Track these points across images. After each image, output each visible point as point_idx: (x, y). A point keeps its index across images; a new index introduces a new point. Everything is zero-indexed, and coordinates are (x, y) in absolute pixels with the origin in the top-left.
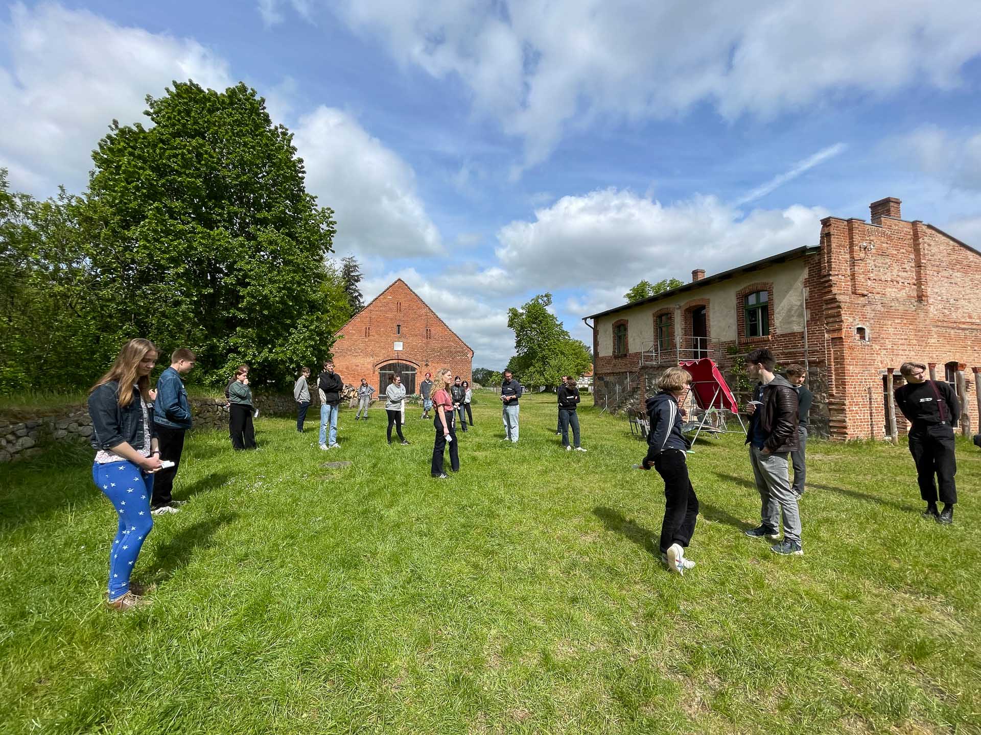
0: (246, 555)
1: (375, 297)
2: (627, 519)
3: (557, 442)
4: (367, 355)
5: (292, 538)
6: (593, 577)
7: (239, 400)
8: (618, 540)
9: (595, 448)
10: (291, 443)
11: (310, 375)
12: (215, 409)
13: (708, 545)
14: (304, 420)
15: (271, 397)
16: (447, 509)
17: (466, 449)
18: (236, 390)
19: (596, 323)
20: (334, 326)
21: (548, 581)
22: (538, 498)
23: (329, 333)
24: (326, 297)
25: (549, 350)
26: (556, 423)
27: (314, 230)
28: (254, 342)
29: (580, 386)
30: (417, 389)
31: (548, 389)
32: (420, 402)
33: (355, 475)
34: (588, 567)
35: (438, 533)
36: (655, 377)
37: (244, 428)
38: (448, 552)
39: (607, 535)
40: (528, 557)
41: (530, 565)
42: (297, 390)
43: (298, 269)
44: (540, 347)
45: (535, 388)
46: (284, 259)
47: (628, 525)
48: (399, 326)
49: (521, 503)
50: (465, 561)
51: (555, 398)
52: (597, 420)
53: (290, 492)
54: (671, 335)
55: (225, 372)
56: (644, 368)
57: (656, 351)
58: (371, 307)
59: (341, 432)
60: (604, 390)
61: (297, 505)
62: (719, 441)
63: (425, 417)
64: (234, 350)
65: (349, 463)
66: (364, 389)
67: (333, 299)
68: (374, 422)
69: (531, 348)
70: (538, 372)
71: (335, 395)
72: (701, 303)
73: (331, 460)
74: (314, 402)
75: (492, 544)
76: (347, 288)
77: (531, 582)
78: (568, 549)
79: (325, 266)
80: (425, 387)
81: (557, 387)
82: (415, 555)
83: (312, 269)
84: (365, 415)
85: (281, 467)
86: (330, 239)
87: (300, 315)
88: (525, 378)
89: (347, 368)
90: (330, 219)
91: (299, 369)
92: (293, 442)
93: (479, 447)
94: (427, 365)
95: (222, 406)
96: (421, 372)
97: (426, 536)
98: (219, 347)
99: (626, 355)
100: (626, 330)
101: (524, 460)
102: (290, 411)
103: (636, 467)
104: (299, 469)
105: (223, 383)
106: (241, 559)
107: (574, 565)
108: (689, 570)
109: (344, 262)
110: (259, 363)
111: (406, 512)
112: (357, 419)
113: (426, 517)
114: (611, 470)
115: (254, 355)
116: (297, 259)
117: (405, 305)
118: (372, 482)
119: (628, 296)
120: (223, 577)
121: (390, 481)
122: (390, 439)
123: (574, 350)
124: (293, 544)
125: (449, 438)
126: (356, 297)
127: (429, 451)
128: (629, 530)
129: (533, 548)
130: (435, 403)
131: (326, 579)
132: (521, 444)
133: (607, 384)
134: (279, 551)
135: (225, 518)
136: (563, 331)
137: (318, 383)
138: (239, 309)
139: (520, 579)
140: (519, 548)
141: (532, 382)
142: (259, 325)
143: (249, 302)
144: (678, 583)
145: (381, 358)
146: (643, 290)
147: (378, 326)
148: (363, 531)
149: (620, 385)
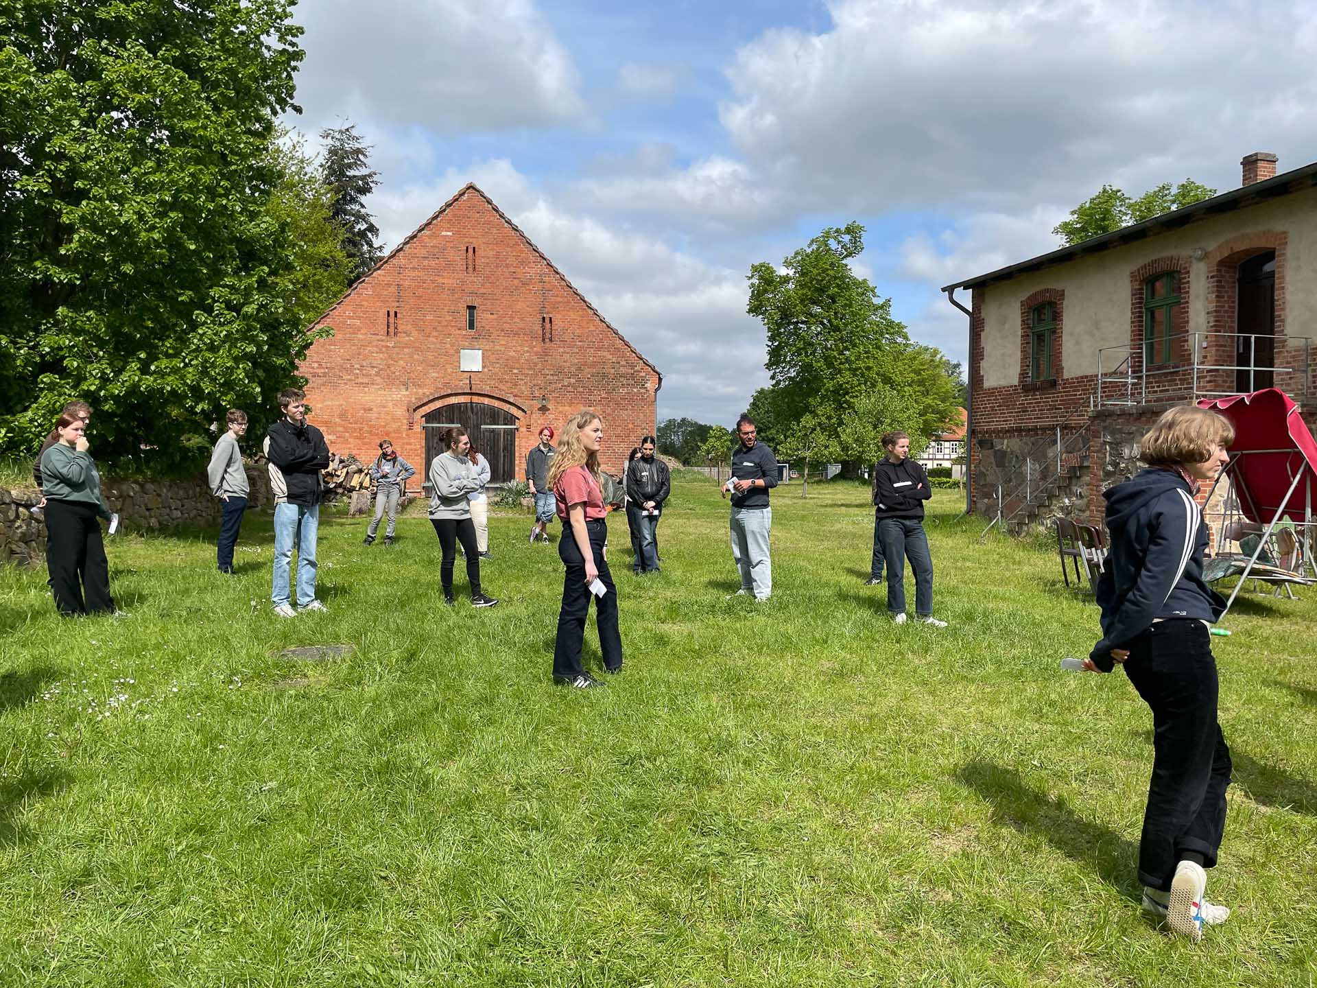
0: (88, 873)
1: (410, 234)
2: (1052, 797)
3: (871, 603)
4: (391, 381)
5: (201, 831)
6: (962, 941)
7: (66, 490)
8: (1028, 849)
9: (969, 617)
10: (202, 601)
11: (248, 431)
12: (12, 515)
13: (1264, 865)
14: (233, 543)
15: (149, 486)
16: (590, 763)
17: (640, 615)
18: (59, 466)
19: (978, 300)
20: (307, 308)
21: (847, 948)
22: (820, 739)
23: (295, 323)
24: (283, 231)
25: (854, 371)
26: (869, 555)
27: (247, 50)
28: (101, 344)
29: (930, 465)
30: (520, 467)
31: (849, 472)
32: (527, 501)
33: (361, 678)
34: (949, 916)
35: (568, 821)
36: (1131, 438)
37: (81, 563)
38: (592, 870)
39: (999, 838)
40: (797, 887)
41: (799, 907)
42: (215, 467)
43: (209, 154)
44: (830, 365)
45: (815, 470)
46: (171, 128)
47: (1053, 813)
48: (471, 308)
49: (777, 751)
50: (636, 892)
51: (867, 494)
52: (973, 550)
53: (197, 717)
54: (1179, 328)
55: (32, 421)
56: (1102, 416)
57: (1137, 370)
58: (401, 260)
59: (328, 572)
60: (993, 474)
61: (214, 750)
62: (1294, 604)
63: (538, 538)
64: (54, 365)
65: (346, 650)
66: (387, 468)
67: (303, 236)
68: (410, 549)
69: (807, 367)
70: (823, 429)
71: (310, 480)
72: (1264, 244)
73: (301, 642)
74: (262, 500)
75: (702, 851)
76: (338, 209)
77: (801, 950)
78: (898, 867)
79: (278, 151)
80: (537, 462)
81: (871, 468)
82: (511, 877)
83: (244, 157)
84: (389, 531)
85: (176, 658)
86: (289, 77)
87: (217, 275)
88: (792, 443)
89: (342, 415)
90: (287, 22)
91: (220, 415)
92: (208, 598)
93: (674, 611)
94: (544, 409)
95: (28, 506)
96: (528, 427)
97: (537, 829)
98: (14, 357)
99: (1053, 384)
100: (1057, 316)
101: (786, 646)
102: (202, 522)
103: (1075, 667)
104: (221, 662)
105: (29, 449)
106: (77, 882)
107: (914, 909)
108: (1213, 928)
109: (329, 141)
110: (116, 399)
111: (487, 769)
112: (369, 540)
113: (539, 782)
114: (1010, 674)
115: (105, 379)
116: (205, 127)
117: (486, 254)
118: (404, 694)
119: (1066, 229)
120: (33, 925)
121: (450, 694)
122: (448, 588)
123: (918, 372)
124: (203, 848)
125: (598, 588)
126: (362, 234)
127: (547, 620)
128: (1057, 825)
129: (809, 865)
130: (562, 498)
131: (285, 933)
132: (778, 606)
133: (1001, 458)
134: (166, 863)
135: (36, 782)
136: (891, 324)
137: (266, 449)
138: (60, 261)
139: (775, 941)
140: (771, 862)
141: (808, 454)
142: (115, 301)
143: (84, 242)
144: (1185, 960)
145: (427, 392)
146: (1107, 211)
147: (420, 309)
148: (381, 817)
149: (1035, 460)
